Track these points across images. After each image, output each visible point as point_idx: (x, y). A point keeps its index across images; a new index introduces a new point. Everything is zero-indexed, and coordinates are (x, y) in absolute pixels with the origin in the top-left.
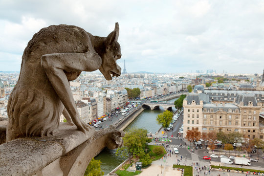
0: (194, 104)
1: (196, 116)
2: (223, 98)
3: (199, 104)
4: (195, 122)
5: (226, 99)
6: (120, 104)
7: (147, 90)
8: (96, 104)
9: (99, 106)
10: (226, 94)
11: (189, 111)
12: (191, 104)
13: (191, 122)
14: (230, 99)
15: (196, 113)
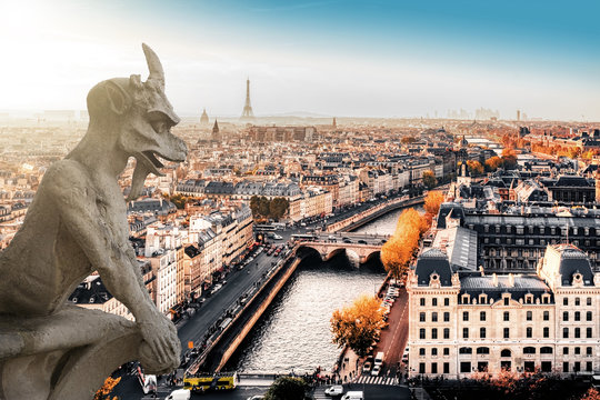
0: (435, 283)
1: (441, 317)
2: (514, 241)
3: (450, 284)
4: (440, 333)
5: (520, 242)
6: (228, 255)
7: (312, 195)
8: (154, 278)
9: (160, 281)
10: (520, 230)
11: (423, 302)
12: (427, 284)
13: (428, 333)
14: (531, 242)
15: (440, 310)
